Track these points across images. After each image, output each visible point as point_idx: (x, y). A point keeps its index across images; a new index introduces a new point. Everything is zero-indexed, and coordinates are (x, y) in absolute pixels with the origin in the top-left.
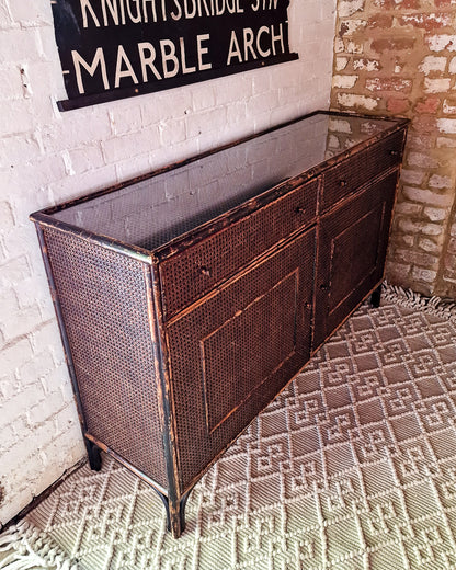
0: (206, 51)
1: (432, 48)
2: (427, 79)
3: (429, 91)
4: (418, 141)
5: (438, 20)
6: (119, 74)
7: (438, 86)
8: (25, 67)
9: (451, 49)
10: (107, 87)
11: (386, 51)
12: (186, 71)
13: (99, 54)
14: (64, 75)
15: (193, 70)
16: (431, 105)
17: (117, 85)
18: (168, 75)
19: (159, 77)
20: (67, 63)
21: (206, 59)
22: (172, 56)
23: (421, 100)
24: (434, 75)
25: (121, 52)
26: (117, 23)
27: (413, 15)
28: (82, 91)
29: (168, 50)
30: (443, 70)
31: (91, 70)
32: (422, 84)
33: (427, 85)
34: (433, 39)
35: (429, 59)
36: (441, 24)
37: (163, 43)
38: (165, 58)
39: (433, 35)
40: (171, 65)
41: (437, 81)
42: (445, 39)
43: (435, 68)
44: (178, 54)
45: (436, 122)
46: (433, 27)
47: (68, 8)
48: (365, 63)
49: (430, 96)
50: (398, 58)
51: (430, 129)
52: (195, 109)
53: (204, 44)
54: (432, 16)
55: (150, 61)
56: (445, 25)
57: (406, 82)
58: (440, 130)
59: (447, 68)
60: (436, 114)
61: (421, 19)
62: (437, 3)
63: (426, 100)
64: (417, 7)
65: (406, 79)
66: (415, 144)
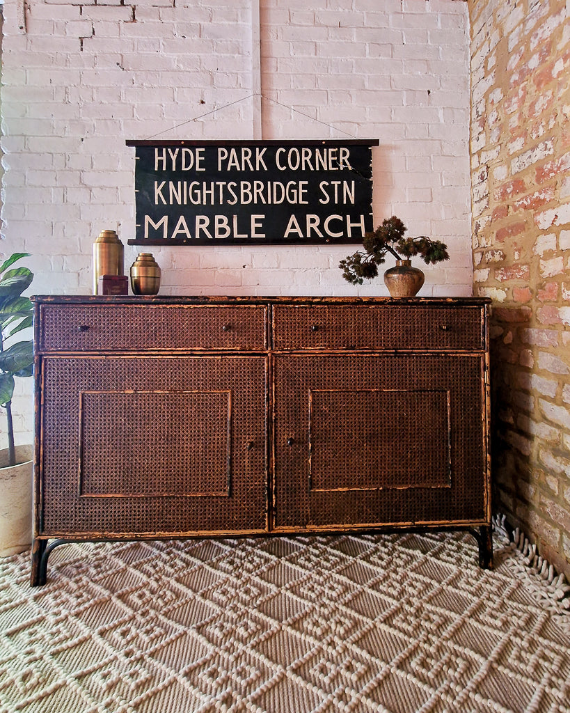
0: (260, 225)
1: (541, 227)
2: (542, 262)
3: (546, 274)
4: (545, 337)
5: (542, 197)
6: (177, 231)
7: (552, 267)
8: (121, 223)
9: (557, 223)
10: (165, 236)
11: (506, 239)
12: (236, 236)
13: (165, 219)
14: (137, 227)
15: (246, 236)
16: (551, 291)
17: (174, 236)
18: (217, 236)
19: (210, 236)
20: (140, 219)
21: (258, 231)
22: (224, 225)
23: (541, 286)
24: (549, 255)
25: (182, 219)
26: (180, 203)
27: (522, 199)
28: (146, 236)
29: (221, 221)
30: (554, 248)
31: (156, 227)
32: (538, 267)
33: (542, 267)
34: (540, 218)
35: (541, 239)
36: (545, 200)
37: (217, 217)
38: (217, 226)
39: (539, 213)
40: (222, 231)
41: (550, 261)
42: (550, 214)
43: (547, 247)
44: (230, 224)
45: (557, 312)
46: (539, 204)
47: (146, 193)
48: (493, 255)
49: (547, 280)
50: (515, 244)
51: (553, 321)
52: (254, 266)
53: (257, 221)
54: (537, 194)
55: (204, 227)
56: (548, 200)
57: (524, 268)
58: (564, 322)
59: (557, 246)
60: (557, 302)
61: (529, 200)
62: (538, 181)
63: (545, 285)
64: (523, 190)
65: (523, 265)
66: (541, 341)
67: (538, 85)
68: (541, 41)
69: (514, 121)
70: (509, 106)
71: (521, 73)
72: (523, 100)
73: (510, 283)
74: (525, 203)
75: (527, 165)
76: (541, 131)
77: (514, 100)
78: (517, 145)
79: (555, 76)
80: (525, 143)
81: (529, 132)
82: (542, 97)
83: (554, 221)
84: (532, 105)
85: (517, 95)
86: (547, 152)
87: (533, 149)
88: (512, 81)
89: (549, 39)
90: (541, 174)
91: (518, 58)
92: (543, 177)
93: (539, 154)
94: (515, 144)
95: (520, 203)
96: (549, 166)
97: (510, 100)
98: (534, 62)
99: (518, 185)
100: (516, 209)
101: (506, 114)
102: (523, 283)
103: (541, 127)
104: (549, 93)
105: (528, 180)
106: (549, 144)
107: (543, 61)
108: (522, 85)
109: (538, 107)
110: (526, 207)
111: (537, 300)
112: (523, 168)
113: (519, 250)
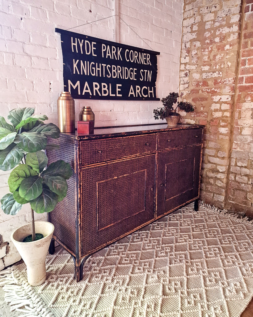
1: (214, 100)
2: (213, 112)
3: (215, 117)
5: (216, 90)
7: (218, 115)
16: (216, 122)
24: (216, 110)
32: (212, 114)
33: (213, 114)
34: (214, 97)
35: (213, 105)
36: (216, 92)
41: (217, 113)
42: (219, 97)
43: (216, 108)
45: (218, 129)
46: (214, 93)
51: (216, 132)
54: (213, 89)
56: (218, 92)
57: (206, 113)
58: (220, 132)
59: (220, 108)
60: (218, 126)
61: (209, 90)
62: (215, 84)
63: (213, 120)
64: (208, 86)
65: (205, 112)
66: (211, 138)
67: (219, 49)
68: (221, 34)
69: (206, 58)
70: (204, 51)
71: (211, 41)
72: (211, 52)
73: (198, 118)
74: (208, 90)
75: (210, 77)
76: (218, 67)
77: (207, 50)
78: (206, 68)
79: (226, 49)
80: (210, 69)
81: (212, 65)
82: (219, 55)
83: (220, 100)
84: (215, 56)
85: (208, 48)
86: (219, 75)
87: (213, 72)
88: (206, 42)
89: (224, 35)
90: (216, 83)
91: (209, 34)
92: (217, 83)
93: (216, 75)
94: (205, 67)
95: (206, 90)
96: (219, 80)
97: (205, 49)
98: (217, 40)
99: (205, 83)
100: (203, 92)
101: (202, 54)
102: (204, 119)
103: (217, 65)
104: (223, 55)
105: (210, 83)
106: (221, 73)
107: (221, 42)
108: (211, 46)
109: (217, 57)
110: (208, 92)
111: (209, 124)
112: (208, 78)
113: (204, 107)
